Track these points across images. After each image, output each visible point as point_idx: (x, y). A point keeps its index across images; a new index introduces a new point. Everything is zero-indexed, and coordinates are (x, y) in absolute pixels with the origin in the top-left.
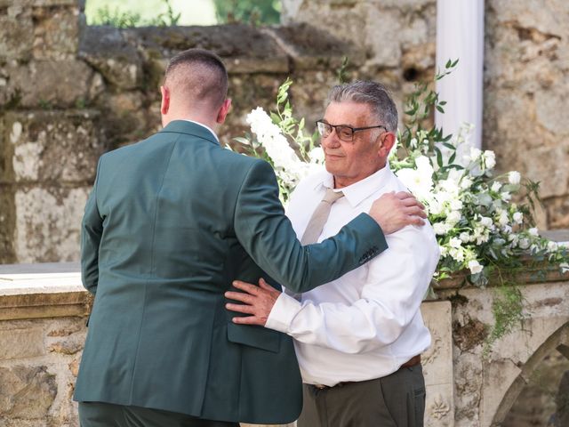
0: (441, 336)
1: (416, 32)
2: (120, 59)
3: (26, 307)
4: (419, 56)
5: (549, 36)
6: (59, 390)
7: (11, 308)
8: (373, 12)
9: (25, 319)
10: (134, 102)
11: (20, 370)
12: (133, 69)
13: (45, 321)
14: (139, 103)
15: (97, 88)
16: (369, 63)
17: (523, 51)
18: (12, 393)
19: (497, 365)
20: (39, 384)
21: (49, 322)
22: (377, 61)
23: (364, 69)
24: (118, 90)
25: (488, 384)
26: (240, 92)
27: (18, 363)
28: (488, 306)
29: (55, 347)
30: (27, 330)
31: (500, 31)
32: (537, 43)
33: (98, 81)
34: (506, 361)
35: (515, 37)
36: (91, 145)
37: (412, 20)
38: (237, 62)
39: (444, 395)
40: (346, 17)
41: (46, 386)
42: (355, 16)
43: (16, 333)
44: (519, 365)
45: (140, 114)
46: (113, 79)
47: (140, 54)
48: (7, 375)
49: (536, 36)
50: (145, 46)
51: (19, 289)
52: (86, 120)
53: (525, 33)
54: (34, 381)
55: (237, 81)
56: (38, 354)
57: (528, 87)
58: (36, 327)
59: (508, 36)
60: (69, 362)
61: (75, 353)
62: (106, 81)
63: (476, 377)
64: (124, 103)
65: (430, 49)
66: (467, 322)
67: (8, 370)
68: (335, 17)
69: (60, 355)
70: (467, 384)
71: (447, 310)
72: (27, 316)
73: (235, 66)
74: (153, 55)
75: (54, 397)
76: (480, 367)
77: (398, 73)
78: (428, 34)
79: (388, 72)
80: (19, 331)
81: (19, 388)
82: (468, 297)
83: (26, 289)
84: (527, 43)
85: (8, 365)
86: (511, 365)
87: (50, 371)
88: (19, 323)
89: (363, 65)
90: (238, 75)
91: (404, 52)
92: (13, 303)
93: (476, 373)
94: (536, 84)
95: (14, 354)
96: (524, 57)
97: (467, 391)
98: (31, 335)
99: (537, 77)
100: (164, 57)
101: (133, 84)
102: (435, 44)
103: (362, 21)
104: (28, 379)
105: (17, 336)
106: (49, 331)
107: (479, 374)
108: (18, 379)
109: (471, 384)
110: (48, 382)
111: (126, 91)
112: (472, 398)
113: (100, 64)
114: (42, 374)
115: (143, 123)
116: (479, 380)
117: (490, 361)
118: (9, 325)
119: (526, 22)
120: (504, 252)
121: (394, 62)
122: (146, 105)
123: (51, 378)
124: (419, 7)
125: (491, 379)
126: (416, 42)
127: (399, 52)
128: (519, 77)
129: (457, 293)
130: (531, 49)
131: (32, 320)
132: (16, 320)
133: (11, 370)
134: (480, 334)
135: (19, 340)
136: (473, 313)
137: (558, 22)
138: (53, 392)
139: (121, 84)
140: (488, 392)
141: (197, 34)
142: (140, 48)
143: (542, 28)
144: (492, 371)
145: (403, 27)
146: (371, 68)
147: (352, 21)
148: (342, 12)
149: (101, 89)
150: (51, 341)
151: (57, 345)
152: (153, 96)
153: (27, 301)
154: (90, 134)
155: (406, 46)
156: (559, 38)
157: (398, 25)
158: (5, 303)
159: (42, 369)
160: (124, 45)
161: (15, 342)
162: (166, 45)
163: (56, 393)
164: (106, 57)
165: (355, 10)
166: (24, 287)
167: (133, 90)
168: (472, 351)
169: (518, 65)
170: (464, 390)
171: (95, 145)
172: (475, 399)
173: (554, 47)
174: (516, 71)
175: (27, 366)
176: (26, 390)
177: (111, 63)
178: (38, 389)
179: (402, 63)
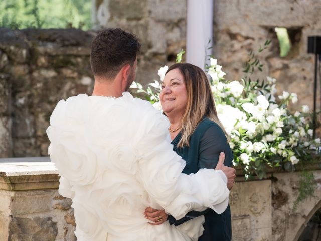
0: (266, 200)
1: (175, 35)
2: (17, 46)
3: (43, 182)
4: (175, 47)
5: (247, 38)
6: (58, 231)
7: (35, 183)
8: (152, 23)
9: (41, 189)
10: (24, 70)
11: (37, 219)
12: (24, 52)
13: (52, 190)
14: (27, 71)
15: (4, 62)
16: (150, 51)
17: (232, 46)
18: (32, 234)
19: (293, 217)
20: (48, 228)
21: (54, 191)
22: (154, 50)
23: (147, 54)
24: (15, 63)
25: (288, 228)
26: (81, 66)
27: (36, 215)
28: (288, 183)
29: (57, 206)
30: (42, 196)
31: (219, 35)
32: (240, 42)
33: (5, 58)
34: (298, 215)
35: (227, 38)
36: (5, 94)
37: (172, 28)
38: (80, 49)
39: (267, 234)
40: (136, 26)
41: (52, 229)
42: (142, 25)
43: (35, 198)
44: (304, 217)
45: (27, 77)
46: (13, 57)
47: (26, 44)
48: (30, 223)
49: (239, 38)
50: (29, 39)
51: (41, 171)
52: (2, 79)
53: (233, 36)
54: (45, 227)
55: (79, 60)
56: (48, 210)
57: (235, 66)
58: (47, 194)
59: (224, 38)
60: (64, 215)
61: (68, 209)
62: (9, 58)
63: (282, 224)
64: (19, 70)
65: (182, 44)
66: (278, 192)
67: (30, 220)
68: (129, 25)
69: (60, 211)
70: (277, 228)
71: (269, 185)
72: (44, 187)
73: (79, 51)
74: (33, 44)
75: (56, 236)
76: (285, 218)
77: (164, 57)
78: (181, 36)
79: (159, 56)
80: (37, 196)
81: (37, 230)
82: (278, 178)
83: (45, 171)
84: (234, 42)
85: (30, 217)
86: (301, 217)
87: (54, 220)
88: (37, 192)
89: (146, 52)
90: (80, 56)
91: (168, 45)
92: (36, 180)
93: (282, 222)
94: (240, 64)
95: (34, 210)
96: (233, 49)
97: (277, 232)
98: (44, 198)
99: (240, 60)
100: (40, 46)
101: (24, 60)
102: (185, 41)
103: (146, 27)
104: (42, 225)
105: (36, 199)
106: (54, 196)
107: (283, 222)
108: (36, 225)
109: (279, 228)
110: (52, 227)
111: (19, 64)
112: (280, 236)
113: (5, 49)
114: (50, 222)
115: (28, 82)
116: (284, 226)
117: (290, 215)
118: (32, 193)
119: (234, 30)
120: (304, 152)
121: (162, 51)
122: (31, 72)
123: (54, 224)
124: (175, 21)
125: (290, 225)
126: (174, 40)
127: (165, 45)
128: (229, 60)
129: (272, 175)
130: (237, 45)
131: (45, 190)
132: (36, 190)
133: (32, 220)
134: (284, 199)
135: (37, 202)
136: (280, 187)
137: (253, 30)
138: (55, 233)
139: (17, 60)
140: (288, 232)
141: (55, 33)
142: (26, 40)
143: (244, 33)
144: (291, 220)
145: (168, 31)
146: (151, 54)
147: (140, 28)
148: (134, 23)
149: (6, 63)
150: (55, 202)
151: (59, 204)
152: (34, 67)
153: (45, 178)
154: (4, 87)
155: (169, 42)
156: (253, 39)
157: (165, 31)
158: (32, 180)
159: (49, 219)
160: (17, 38)
161: (35, 203)
162: (39, 39)
163: (57, 233)
164: (9, 45)
165: (142, 22)
166: (44, 170)
167: (23, 64)
168: (280, 209)
169: (229, 54)
170: (276, 231)
171: (7, 94)
172: (282, 237)
173: (250, 44)
174: (228, 57)
175: (41, 218)
176: (40, 232)
177: (12, 48)
178: (47, 231)
179: (167, 51)
